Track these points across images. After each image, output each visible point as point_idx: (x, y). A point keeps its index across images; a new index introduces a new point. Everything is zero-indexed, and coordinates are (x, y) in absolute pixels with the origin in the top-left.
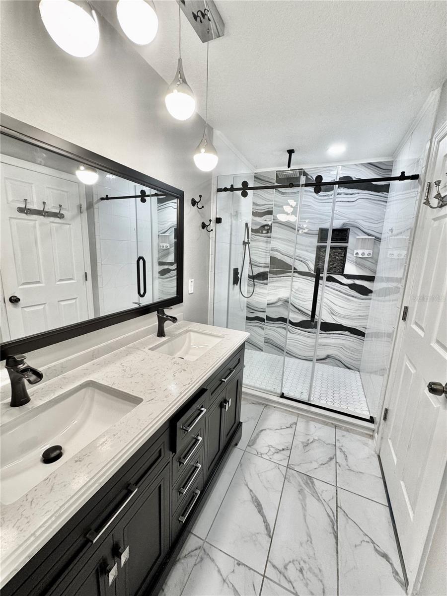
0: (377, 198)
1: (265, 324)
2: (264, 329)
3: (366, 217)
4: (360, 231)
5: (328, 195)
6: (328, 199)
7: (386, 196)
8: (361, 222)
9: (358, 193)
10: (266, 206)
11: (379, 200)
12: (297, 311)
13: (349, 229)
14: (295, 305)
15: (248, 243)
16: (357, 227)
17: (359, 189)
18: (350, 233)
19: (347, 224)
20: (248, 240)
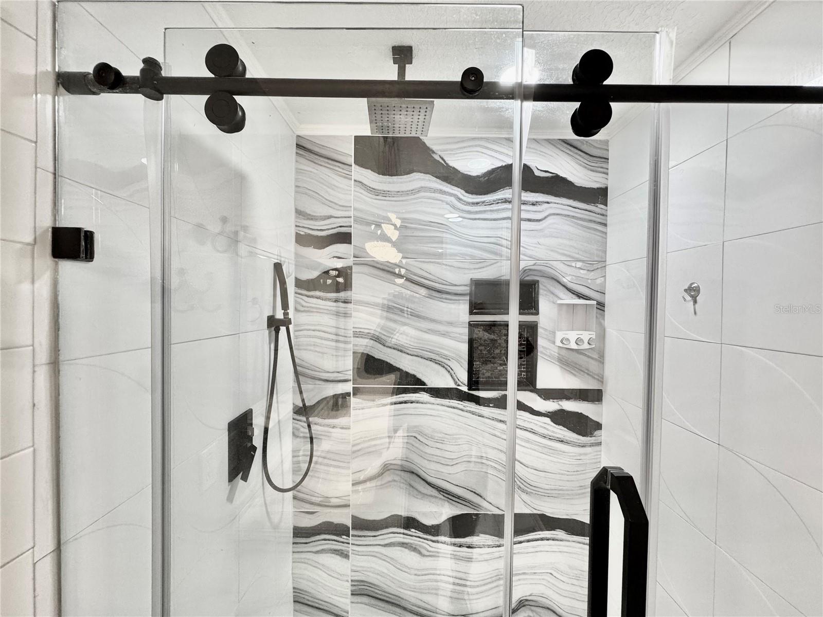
0: (586, 215)
1: (351, 540)
2: (347, 556)
3: (569, 256)
4: (562, 287)
5: (483, 202)
6: (485, 211)
7: (603, 212)
8: (559, 266)
9: (548, 203)
10: (332, 220)
11: (591, 221)
12: (434, 492)
13: (538, 281)
14: (430, 479)
15: (286, 322)
16: (553, 278)
17: (548, 194)
18: (541, 291)
19: (530, 270)
20: (286, 314)
